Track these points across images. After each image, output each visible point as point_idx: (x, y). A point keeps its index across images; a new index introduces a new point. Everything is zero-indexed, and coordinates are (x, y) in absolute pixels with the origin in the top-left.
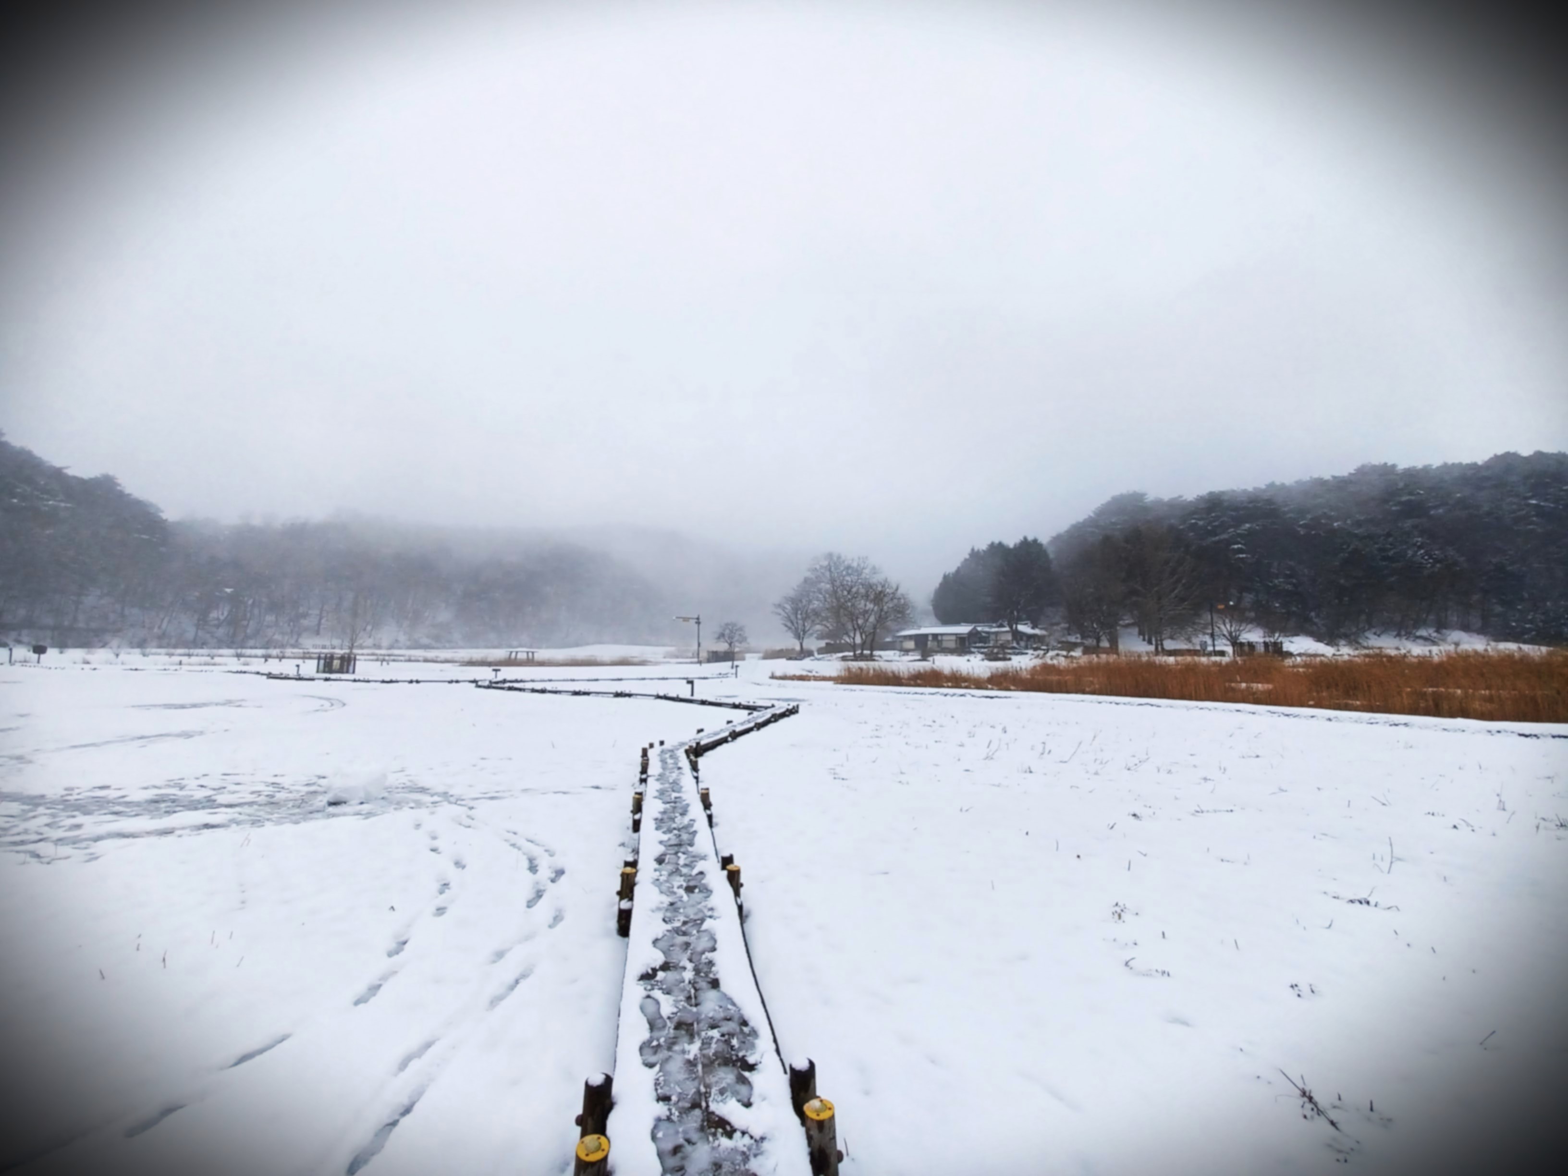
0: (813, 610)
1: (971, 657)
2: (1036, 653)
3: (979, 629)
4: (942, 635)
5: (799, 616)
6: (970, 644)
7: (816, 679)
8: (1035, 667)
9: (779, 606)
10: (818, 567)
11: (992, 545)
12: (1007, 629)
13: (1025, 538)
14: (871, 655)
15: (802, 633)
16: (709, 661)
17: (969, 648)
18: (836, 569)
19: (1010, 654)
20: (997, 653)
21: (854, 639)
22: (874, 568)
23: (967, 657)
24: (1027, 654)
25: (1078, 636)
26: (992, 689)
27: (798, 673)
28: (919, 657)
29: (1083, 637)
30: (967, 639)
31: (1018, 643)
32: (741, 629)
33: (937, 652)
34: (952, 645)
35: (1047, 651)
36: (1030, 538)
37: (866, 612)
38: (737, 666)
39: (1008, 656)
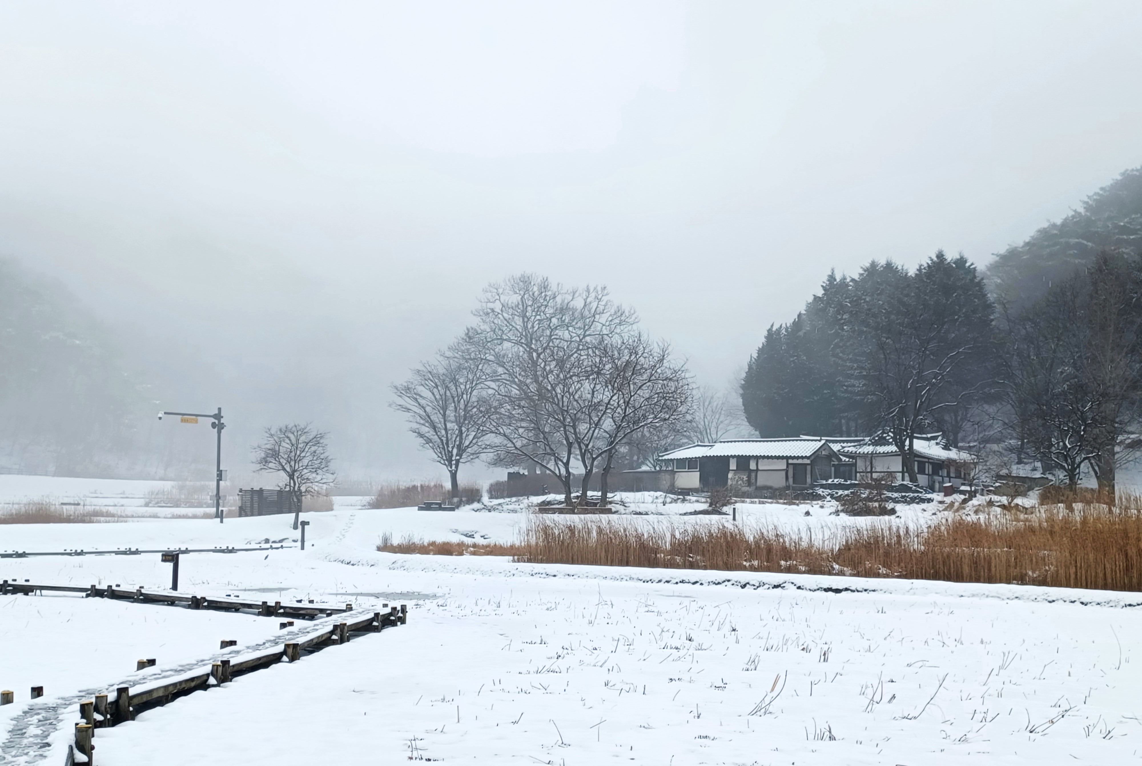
0: (482, 401)
1: (814, 507)
2: (948, 500)
3: (836, 447)
4: (757, 458)
5: (450, 413)
6: (814, 479)
7: (479, 550)
8: (938, 527)
9: (407, 390)
10: (498, 307)
11: (872, 270)
12: (893, 448)
13: (940, 256)
14: (604, 499)
15: (455, 451)
16: (243, 512)
17: (813, 487)
18: (538, 311)
19: (895, 501)
20: (869, 499)
21: (567, 465)
22: (619, 313)
23: (804, 507)
24: (930, 500)
25: (1038, 464)
26: (841, 573)
27: (440, 538)
28: (704, 507)
29: (1047, 468)
30: (809, 468)
31: (913, 479)
32: (317, 440)
33: (743, 496)
34: (778, 481)
35: (972, 495)
36: (951, 256)
37: (594, 407)
38: (304, 524)
39: (890, 506)
